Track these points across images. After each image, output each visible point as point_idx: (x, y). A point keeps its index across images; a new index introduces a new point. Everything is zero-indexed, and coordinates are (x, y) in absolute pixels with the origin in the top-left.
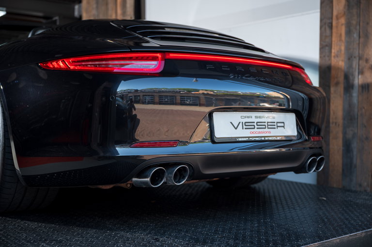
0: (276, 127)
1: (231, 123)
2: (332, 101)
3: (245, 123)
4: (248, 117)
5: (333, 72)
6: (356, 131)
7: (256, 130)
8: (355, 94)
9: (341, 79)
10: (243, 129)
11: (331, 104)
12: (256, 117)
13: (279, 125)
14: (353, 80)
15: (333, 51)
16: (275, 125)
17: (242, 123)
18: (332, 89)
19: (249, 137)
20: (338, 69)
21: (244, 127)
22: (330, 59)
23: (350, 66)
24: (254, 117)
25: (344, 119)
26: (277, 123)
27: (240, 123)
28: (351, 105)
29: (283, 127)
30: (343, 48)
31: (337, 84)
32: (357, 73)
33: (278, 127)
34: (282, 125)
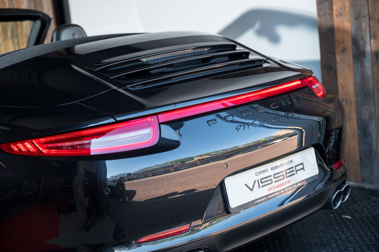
0: (295, 172)
1: (246, 185)
2: (339, 73)
3: (261, 179)
4: (264, 172)
5: (337, 36)
6: (373, 110)
7: (274, 184)
8: (368, 64)
9: (349, 44)
10: (259, 188)
11: (339, 77)
12: (272, 169)
13: (298, 168)
14: (364, 46)
15: (335, 8)
16: (293, 171)
17: (258, 180)
18: (338, 58)
19: (267, 196)
20: (343, 31)
21: (261, 185)
22: (332, 18)
23: (359, 28)
24: (269, 170)
25: (357, 95)
26: (296, 166)
27: (255, 181)
28: (363, 77)
29: (303, 169)
30: (347, 4)
31: (344, 50)
32: (368, 38)
33: (297, 171)
34: (301, 166)
